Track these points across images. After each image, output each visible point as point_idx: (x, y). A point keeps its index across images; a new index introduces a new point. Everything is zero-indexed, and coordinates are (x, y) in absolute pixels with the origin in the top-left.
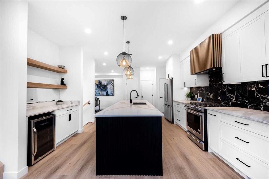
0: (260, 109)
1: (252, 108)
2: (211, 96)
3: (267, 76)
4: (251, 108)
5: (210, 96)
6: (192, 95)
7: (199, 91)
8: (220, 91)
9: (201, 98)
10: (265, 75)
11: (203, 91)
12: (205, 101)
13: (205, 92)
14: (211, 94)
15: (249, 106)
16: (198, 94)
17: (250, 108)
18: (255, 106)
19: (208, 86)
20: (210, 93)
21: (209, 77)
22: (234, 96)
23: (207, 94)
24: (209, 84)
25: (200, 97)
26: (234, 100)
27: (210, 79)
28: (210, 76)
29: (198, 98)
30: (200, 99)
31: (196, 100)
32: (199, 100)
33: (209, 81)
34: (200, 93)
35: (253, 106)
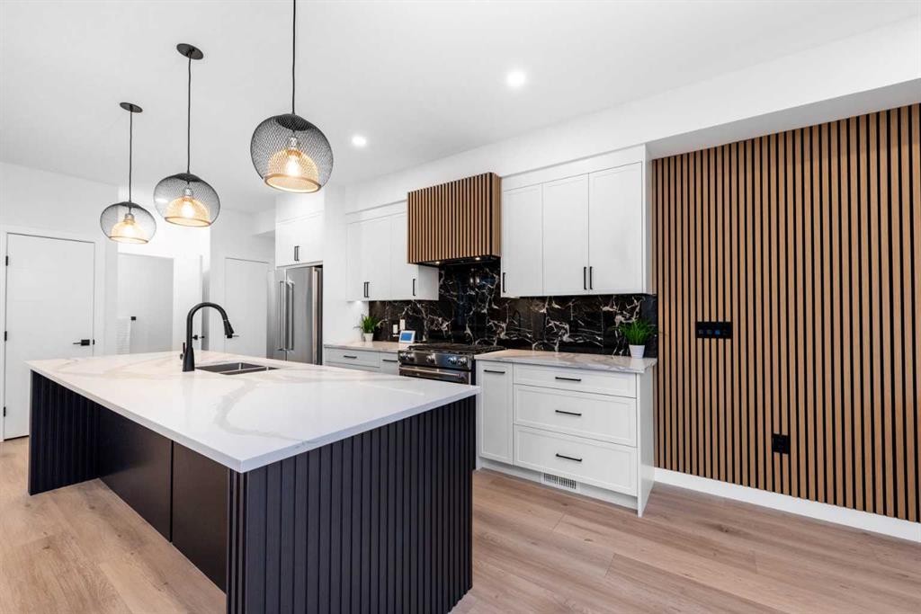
0: (553, 350)
1: (540, 349)
2: (444, 327)
3: (591, 288)
4: (538, 349)
5: (441, 325)
6: (379, 324)
7: (407, 313)
8: (471, 313)
9: (413, 333)
10: (588, 286)
11: (418, 311)
12: (424, 340)
13: (427, 315)
14: (445, 320)
15: (534, 345)
16: (403, 322)
17: (535, 349)
18: (544, 344)
19: (437, 299)
20: (440, 319)
21: (440, 276)
22: (504, 325)
23: (432, 322)
24: (440, 296)
25: (406, 329)
26: (503, 334)
27: (444, 281)
28: (443, 272)
29: (402, 332)
30: (411, 334)
31: (396, 340)
32: (407, 337)
33: (441, 287)
34: (407, 317)
35: (540, 344)
